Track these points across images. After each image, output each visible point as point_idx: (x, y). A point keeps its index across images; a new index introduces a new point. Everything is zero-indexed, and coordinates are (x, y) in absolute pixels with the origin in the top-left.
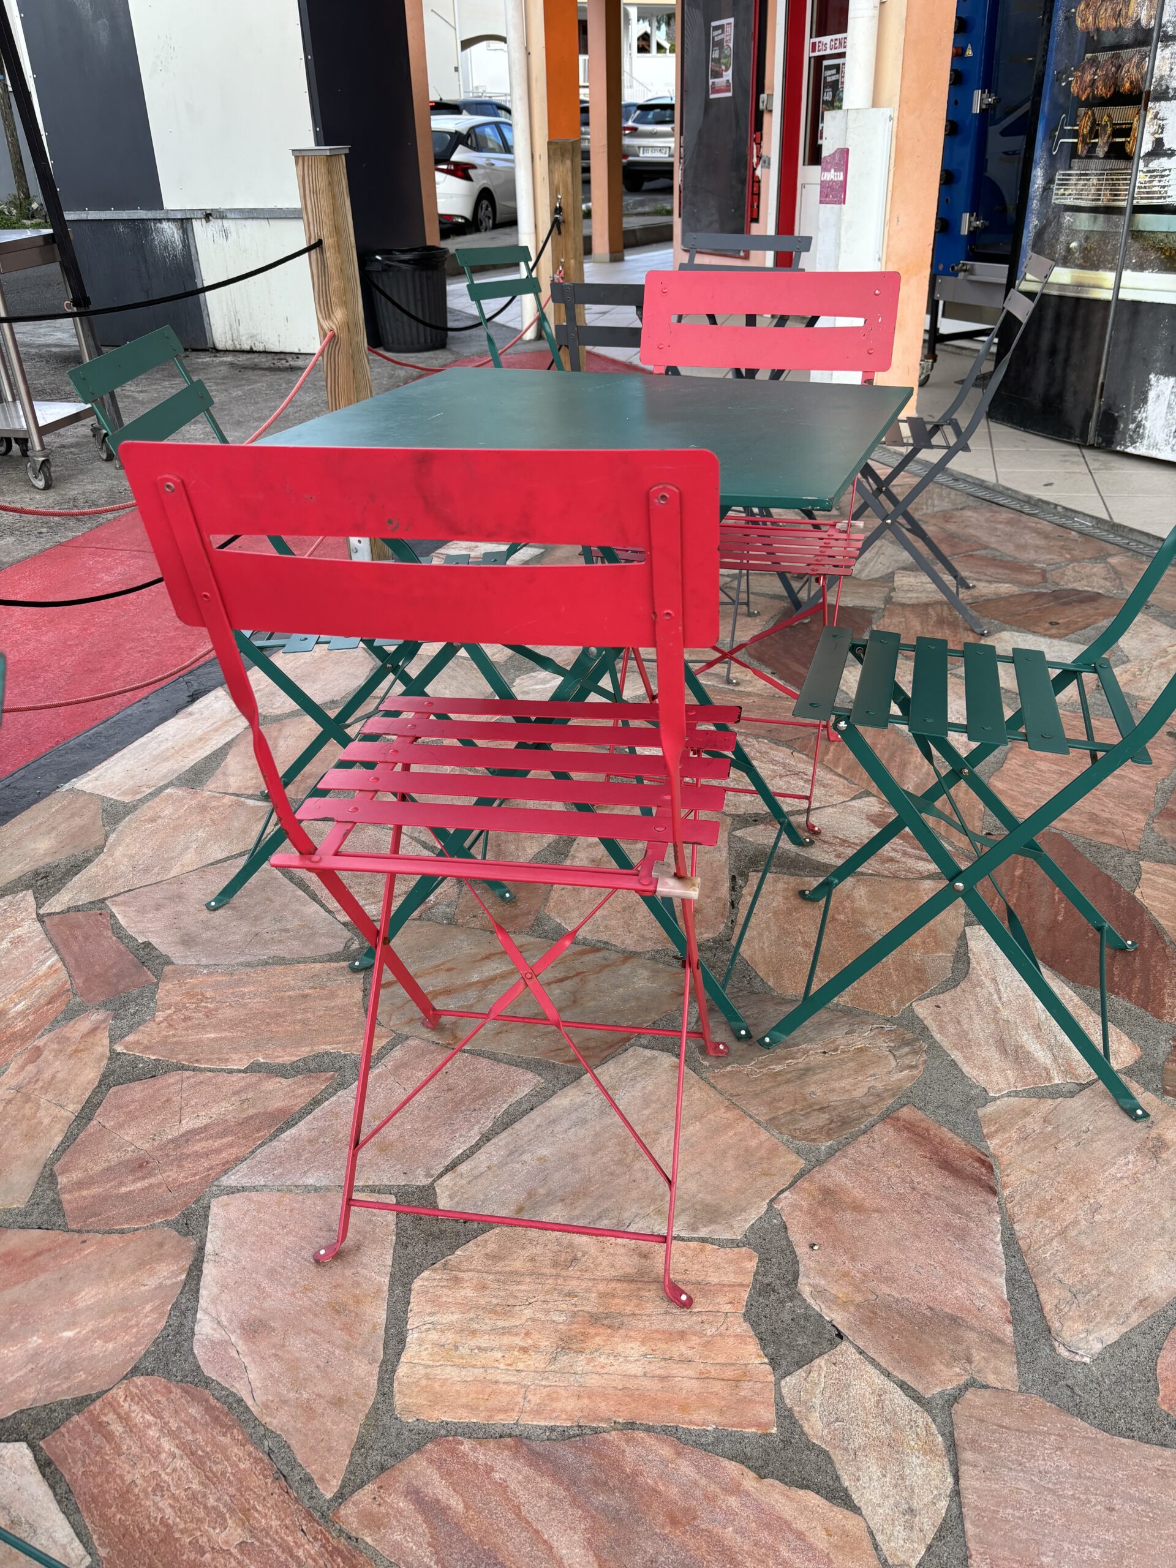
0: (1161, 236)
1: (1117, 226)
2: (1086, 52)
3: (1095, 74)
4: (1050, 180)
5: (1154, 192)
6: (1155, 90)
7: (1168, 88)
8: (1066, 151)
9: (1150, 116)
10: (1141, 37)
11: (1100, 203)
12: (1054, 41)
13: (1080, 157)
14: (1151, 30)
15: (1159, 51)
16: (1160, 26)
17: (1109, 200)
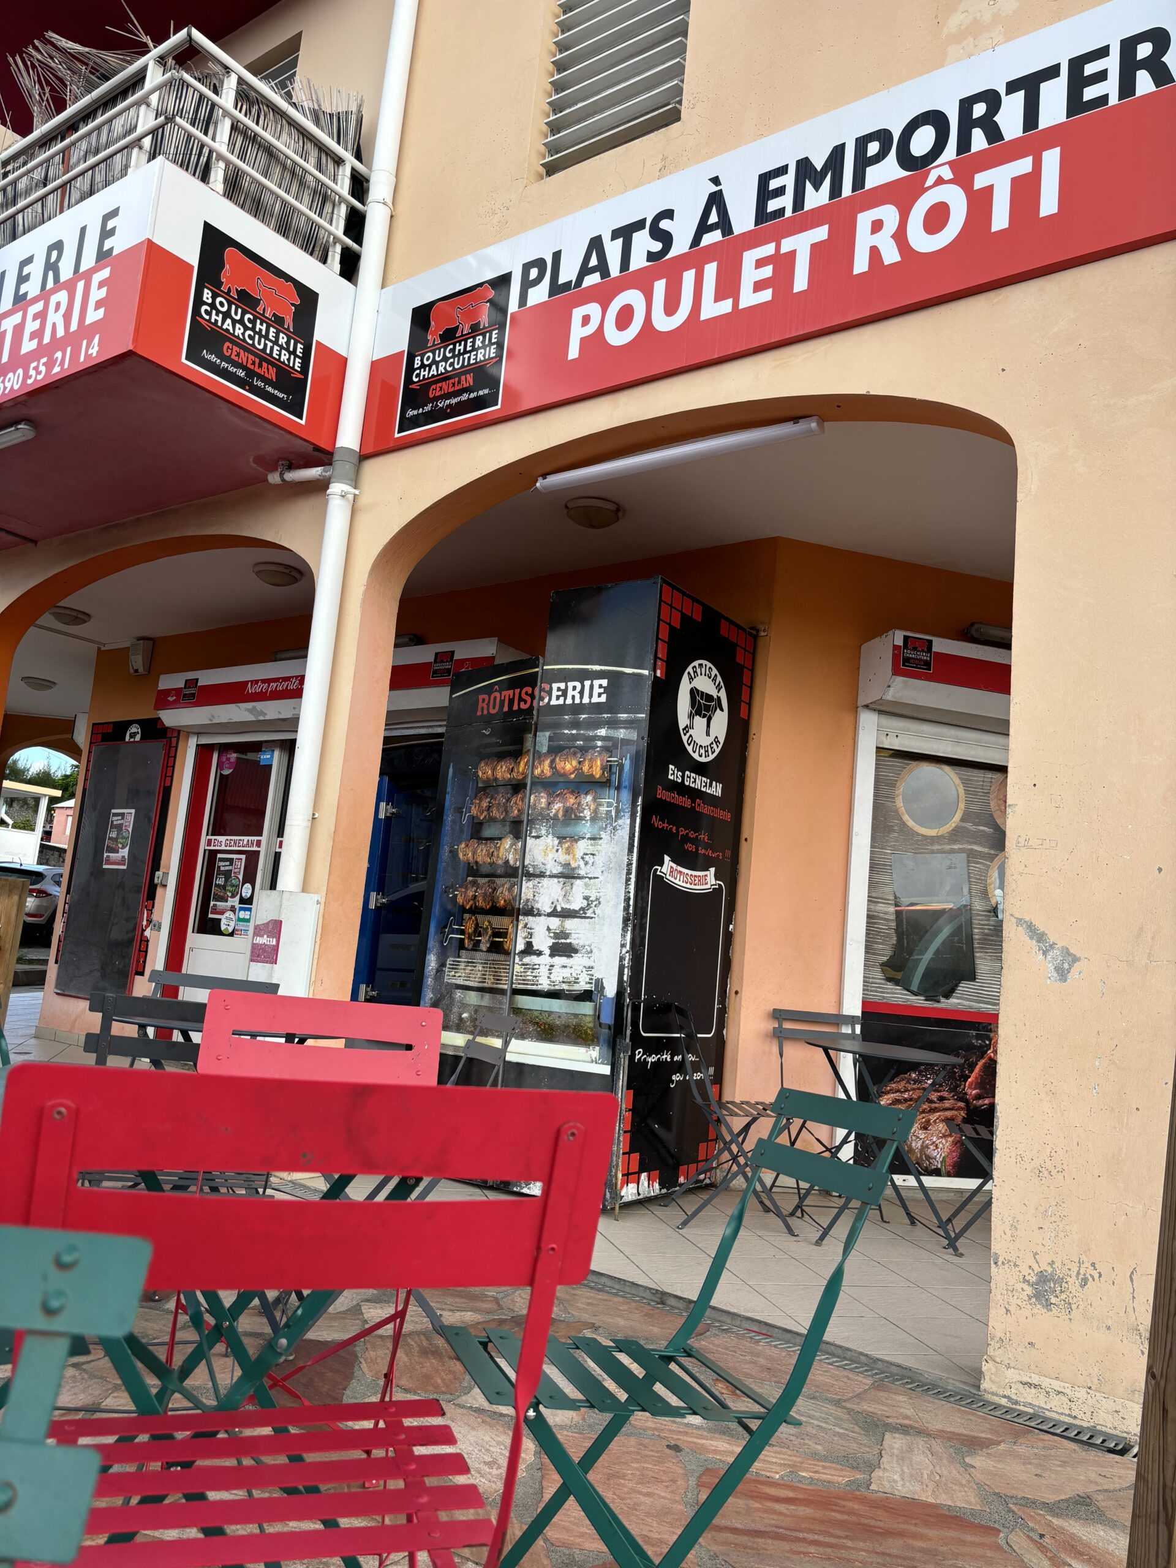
0: (537, 1014)
1: (501, 1003)
2: (468, 876)
3: (476, 891)
4: (442, 965)
5: (528, 980)
6: (523, 908)
7: (533, 907)
8: (455, 944)
9: (521, 926)
10: (510, 871)
11: (485, 985)
12: (442, 866)
13: (467, 949)
14: (517, 868)
15: (524, 882)
16: (524, 866)
17: (493, 983)
